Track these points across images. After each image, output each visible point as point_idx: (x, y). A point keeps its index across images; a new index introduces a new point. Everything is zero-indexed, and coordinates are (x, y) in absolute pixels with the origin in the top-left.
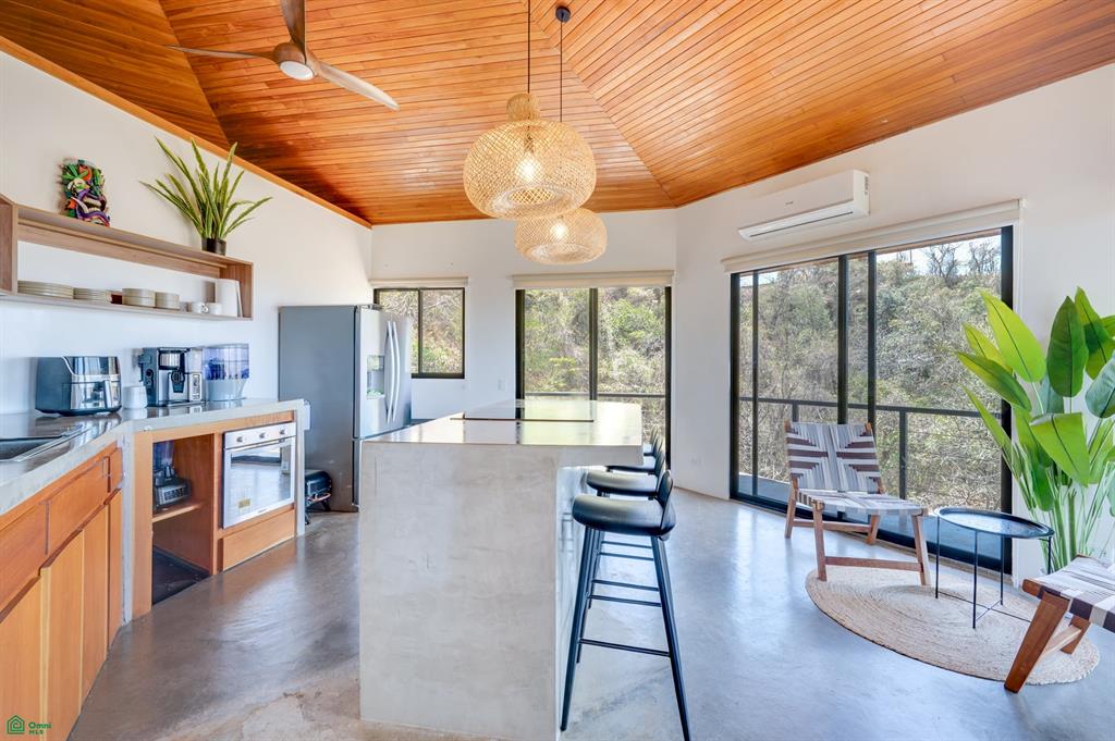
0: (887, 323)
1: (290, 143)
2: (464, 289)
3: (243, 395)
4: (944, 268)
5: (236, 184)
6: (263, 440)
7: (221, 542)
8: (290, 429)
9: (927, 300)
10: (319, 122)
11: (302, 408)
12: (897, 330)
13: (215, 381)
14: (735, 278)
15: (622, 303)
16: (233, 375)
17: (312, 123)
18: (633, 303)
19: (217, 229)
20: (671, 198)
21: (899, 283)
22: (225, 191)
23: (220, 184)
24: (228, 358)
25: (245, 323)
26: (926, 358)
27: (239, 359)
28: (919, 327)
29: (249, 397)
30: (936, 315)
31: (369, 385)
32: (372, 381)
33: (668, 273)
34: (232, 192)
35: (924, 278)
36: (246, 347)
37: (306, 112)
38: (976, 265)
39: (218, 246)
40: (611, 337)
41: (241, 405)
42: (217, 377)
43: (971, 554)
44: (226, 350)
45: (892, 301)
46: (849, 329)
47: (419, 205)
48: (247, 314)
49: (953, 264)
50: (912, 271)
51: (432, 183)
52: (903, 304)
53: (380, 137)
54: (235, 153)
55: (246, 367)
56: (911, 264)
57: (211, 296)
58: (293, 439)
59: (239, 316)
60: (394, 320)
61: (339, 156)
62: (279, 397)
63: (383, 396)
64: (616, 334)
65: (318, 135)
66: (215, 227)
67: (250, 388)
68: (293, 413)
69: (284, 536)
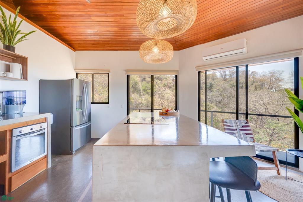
0: (211, 89)
1: (44, 15)
2: (109, 74)
3: (23, 111)
4: (223, 76)
5: (20, 24)
6: (32, 131)
7: (10, 179)
8: (44, 125)
9: (220, 84)
10: (57, 7)
11: (50, 116)
12: (213, 91)
13: (10, 106)
14: (199, 73)
15: (144, 82)
16: (19, 103)
17: (53, 7)
18: (147, 83)
19: (11, 42)
20: (178, 47)
21: (213, 80)
22: (15, 26)
23: (12, 23)
24: (17, 96)
25: (24, 82)
26: (220, 98)
27: (21, 96)
28: (218, 90)
29: (25, 112)
30: (222, 88)
31: (76, 106)
32: (78, 105)
33: (177, 71)
34: (18, 27)
35: (219, 78)
36: (25, 92)
37: (51, 2)
38: (231, 76)
39: (11, 48)
40: (142, 92)
41: (22, 116)
42: (11, 104)
43: (285, 162)
44: (15, 93)
45: (212, 84)
46: (201, 91)
47: (94, 44)
48: (25, 78)
49: (225, 75)
50: (216, 77)
51: (99, 36)
52: (214, 85)
53: (81, 16)
54: (19, 12)
55: (25, 100)
56: (216, 75)
57: (8, 69)
58: (46, 129)
59: (21, 78)
60: (85, 83)
61: (64, 23)
62: (40, 112)
63: (82, 111)
64: (143, 91)
65: (56, 13)
66: (10, 41)
67: (26, 109)
68: (46, 118)
69: (41, 170)
